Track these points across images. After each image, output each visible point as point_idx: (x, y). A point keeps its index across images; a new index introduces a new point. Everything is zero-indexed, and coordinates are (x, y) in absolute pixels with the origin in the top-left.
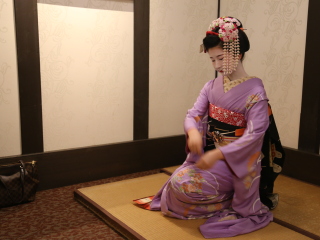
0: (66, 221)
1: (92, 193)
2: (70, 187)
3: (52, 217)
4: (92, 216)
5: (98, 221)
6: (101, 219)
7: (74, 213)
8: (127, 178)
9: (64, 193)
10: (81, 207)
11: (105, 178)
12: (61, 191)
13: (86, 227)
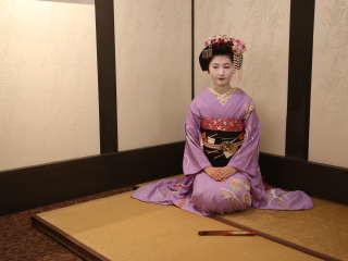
0: (24, 252)
1: (54, 217)
2: (27, 212)
3: (6, 249)
4: (55, 244)
5: (62, 249)
6: (66, 247)
7: (32, 242)
8: (94, 198)
9: (19, 220)
10: (40, 235)
11: (69, 199)
12: (15, 218)
13: (47, 257)
